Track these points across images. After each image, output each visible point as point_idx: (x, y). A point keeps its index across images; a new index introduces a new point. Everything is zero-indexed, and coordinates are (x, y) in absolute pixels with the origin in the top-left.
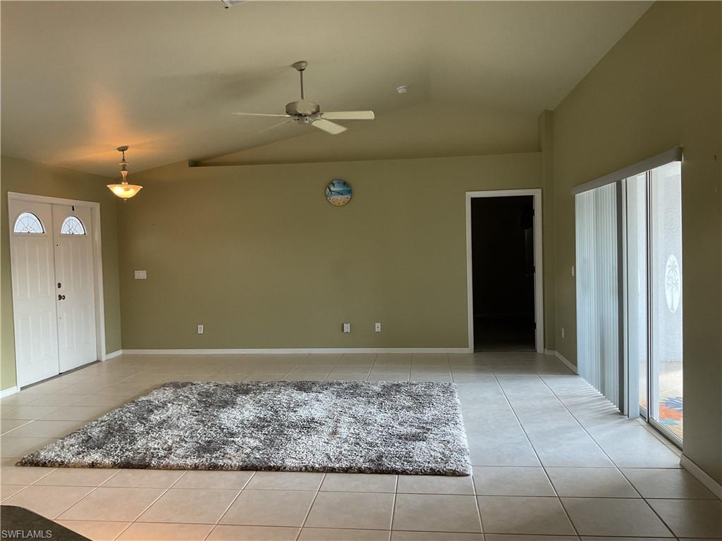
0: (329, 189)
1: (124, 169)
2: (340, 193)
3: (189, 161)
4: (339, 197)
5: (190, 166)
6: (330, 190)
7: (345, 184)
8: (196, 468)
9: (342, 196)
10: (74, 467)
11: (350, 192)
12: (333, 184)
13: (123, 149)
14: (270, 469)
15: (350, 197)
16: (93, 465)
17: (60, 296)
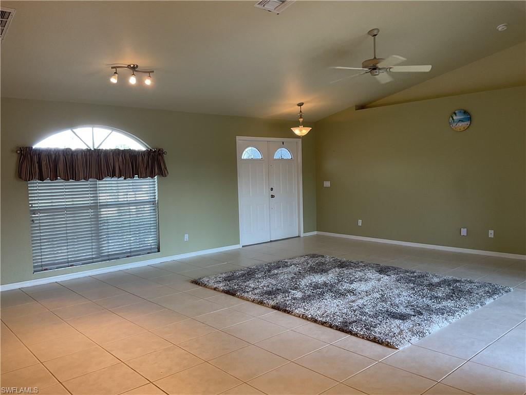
0: (452, 117)
1: (301, 118)
2: (460, 121)
3: (356, 106)
4: (460, 124)
5: (356, 110)
6: (453, 119)
7: (465, 112)
8: (253, 301)
9: (463, 123)
10: (209, 288)
11: (470, 119)
12: (455, 114)
13: (300, 105)
14: (285, 311)
15: (469, 123)
16: (215, 289)
17: (272, 195)
